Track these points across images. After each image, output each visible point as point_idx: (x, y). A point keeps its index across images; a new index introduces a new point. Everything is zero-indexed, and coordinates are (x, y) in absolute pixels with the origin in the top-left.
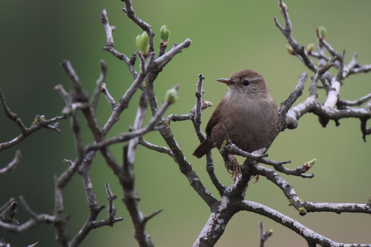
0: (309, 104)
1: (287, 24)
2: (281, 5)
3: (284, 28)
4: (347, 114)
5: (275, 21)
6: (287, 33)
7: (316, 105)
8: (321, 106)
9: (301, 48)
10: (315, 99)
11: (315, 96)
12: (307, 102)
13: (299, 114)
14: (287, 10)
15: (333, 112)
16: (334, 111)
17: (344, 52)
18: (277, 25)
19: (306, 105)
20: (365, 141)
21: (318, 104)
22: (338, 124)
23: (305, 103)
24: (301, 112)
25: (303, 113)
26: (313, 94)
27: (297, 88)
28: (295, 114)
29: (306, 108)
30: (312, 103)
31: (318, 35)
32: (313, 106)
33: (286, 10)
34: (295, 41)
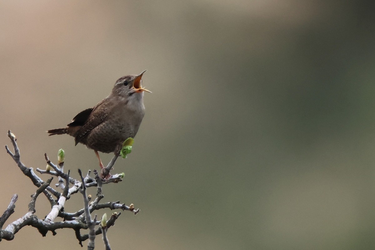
0: (27, 218)
1: (16, 151)
2: (10, 136)
3: (14, 154)
4: (61, 225)
5: (6, 148)
6: (17, 158)
7: (33, 219)
8: (37, 219)
9: (28, 170)
10: (32, 214)
11: (33, 211)
12: (25, 217)
13: (18, 227)
14: (16, 140)
15: (49, 224)
16: (51, 223)
17: (69, 171)
18: (8, 152)
19: (24, 219)
20: (82, 246)
21: (35, 218)
22: (54, 234)
23: (23, 218)
24: (20, 225)
25: (21, 226)
26: (32, 210)
27: (9, 207)
28: (14, 228)
29: (24, 222)
30: (29, 217)
31: (46, 158)
32: (31, 220)
33: (14, 139)
34: (24, 165)
